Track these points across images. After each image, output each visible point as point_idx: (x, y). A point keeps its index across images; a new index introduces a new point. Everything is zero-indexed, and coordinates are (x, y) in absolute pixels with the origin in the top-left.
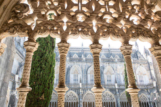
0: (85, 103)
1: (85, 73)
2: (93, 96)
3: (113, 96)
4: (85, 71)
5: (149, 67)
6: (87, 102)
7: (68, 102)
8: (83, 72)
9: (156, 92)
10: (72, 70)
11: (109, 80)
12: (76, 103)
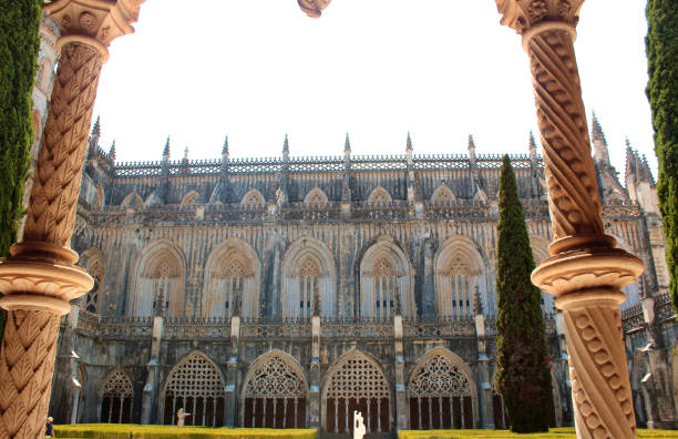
0: (337, 403)
1: (348, 273)
2: (374, 374)
3: (465, 372)
4: (349, 264)
5: (647, 235)
6: (347, 397)
7: (262, 400)
8: (342, 268)
9: (651, 347)
10: (290, 259)
11: (461, 302)
12: (296, 402)
